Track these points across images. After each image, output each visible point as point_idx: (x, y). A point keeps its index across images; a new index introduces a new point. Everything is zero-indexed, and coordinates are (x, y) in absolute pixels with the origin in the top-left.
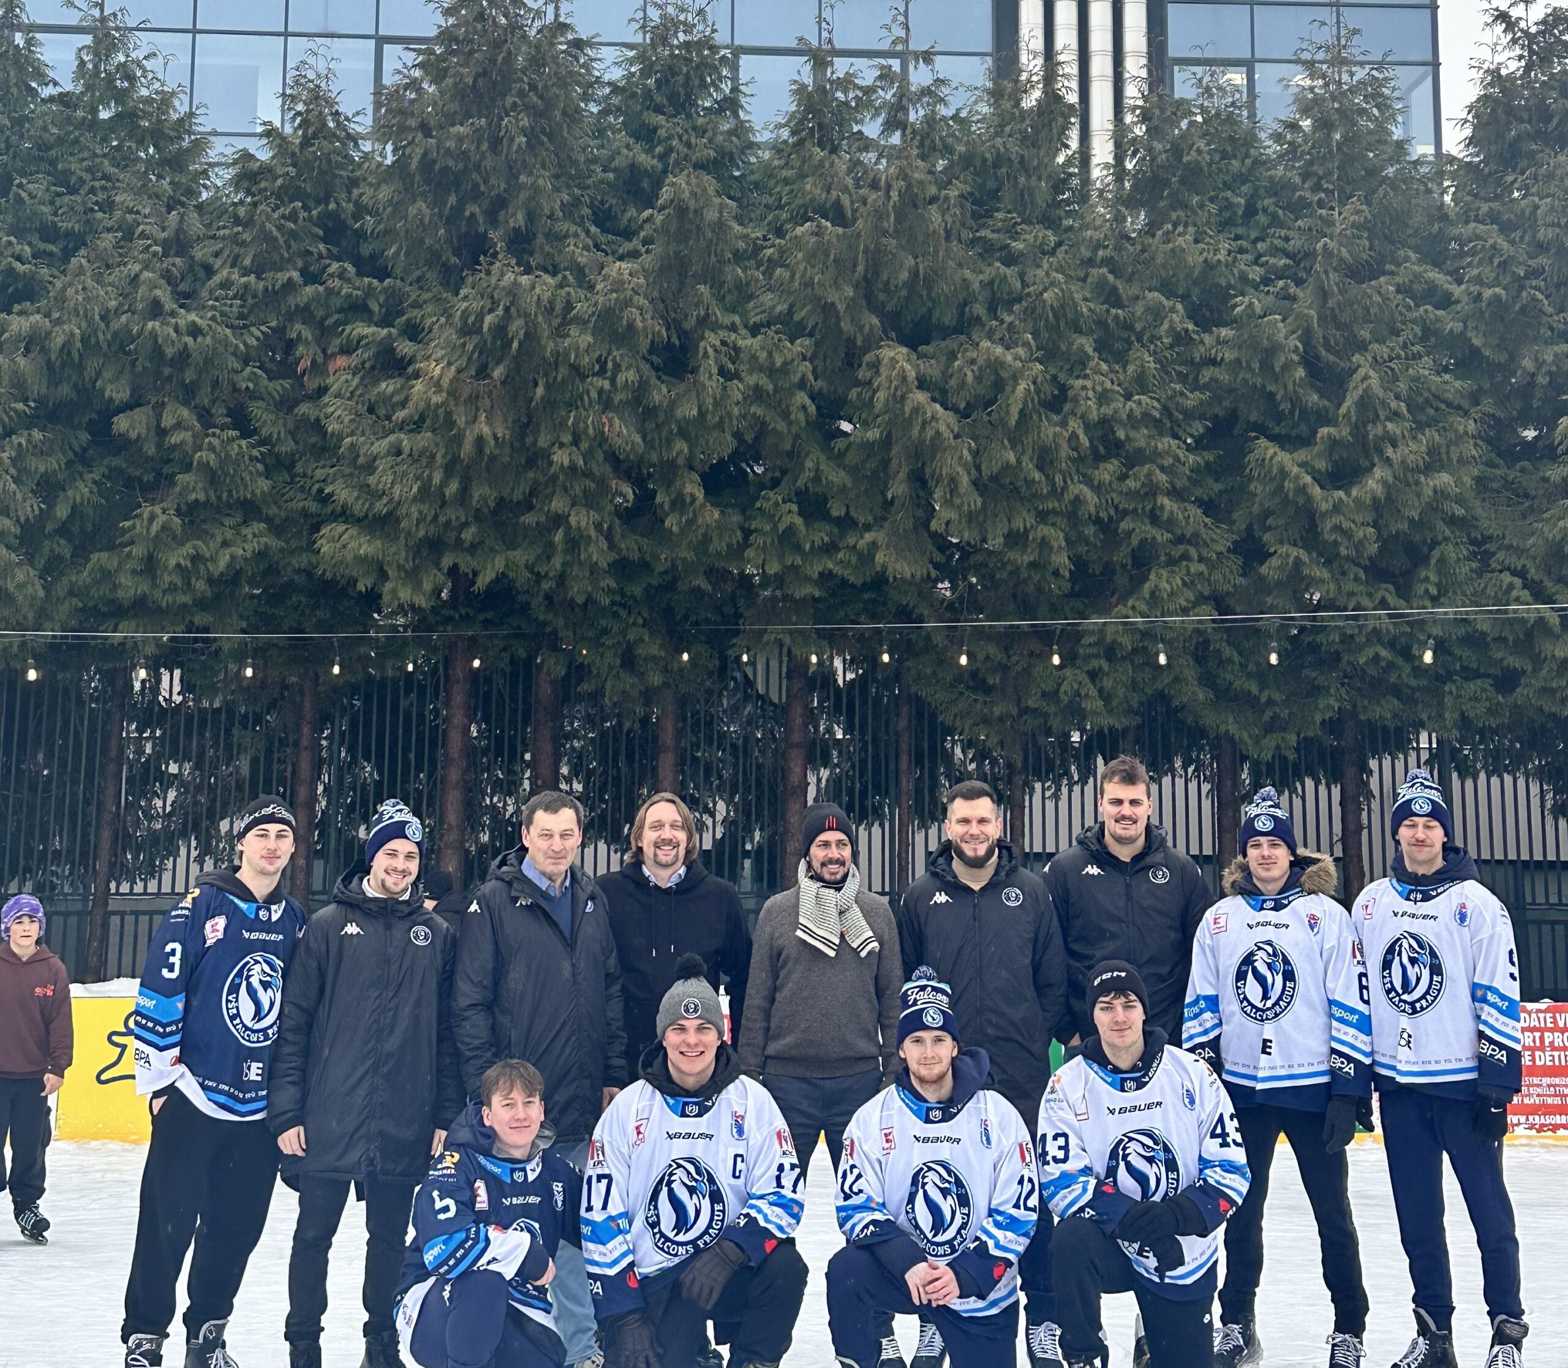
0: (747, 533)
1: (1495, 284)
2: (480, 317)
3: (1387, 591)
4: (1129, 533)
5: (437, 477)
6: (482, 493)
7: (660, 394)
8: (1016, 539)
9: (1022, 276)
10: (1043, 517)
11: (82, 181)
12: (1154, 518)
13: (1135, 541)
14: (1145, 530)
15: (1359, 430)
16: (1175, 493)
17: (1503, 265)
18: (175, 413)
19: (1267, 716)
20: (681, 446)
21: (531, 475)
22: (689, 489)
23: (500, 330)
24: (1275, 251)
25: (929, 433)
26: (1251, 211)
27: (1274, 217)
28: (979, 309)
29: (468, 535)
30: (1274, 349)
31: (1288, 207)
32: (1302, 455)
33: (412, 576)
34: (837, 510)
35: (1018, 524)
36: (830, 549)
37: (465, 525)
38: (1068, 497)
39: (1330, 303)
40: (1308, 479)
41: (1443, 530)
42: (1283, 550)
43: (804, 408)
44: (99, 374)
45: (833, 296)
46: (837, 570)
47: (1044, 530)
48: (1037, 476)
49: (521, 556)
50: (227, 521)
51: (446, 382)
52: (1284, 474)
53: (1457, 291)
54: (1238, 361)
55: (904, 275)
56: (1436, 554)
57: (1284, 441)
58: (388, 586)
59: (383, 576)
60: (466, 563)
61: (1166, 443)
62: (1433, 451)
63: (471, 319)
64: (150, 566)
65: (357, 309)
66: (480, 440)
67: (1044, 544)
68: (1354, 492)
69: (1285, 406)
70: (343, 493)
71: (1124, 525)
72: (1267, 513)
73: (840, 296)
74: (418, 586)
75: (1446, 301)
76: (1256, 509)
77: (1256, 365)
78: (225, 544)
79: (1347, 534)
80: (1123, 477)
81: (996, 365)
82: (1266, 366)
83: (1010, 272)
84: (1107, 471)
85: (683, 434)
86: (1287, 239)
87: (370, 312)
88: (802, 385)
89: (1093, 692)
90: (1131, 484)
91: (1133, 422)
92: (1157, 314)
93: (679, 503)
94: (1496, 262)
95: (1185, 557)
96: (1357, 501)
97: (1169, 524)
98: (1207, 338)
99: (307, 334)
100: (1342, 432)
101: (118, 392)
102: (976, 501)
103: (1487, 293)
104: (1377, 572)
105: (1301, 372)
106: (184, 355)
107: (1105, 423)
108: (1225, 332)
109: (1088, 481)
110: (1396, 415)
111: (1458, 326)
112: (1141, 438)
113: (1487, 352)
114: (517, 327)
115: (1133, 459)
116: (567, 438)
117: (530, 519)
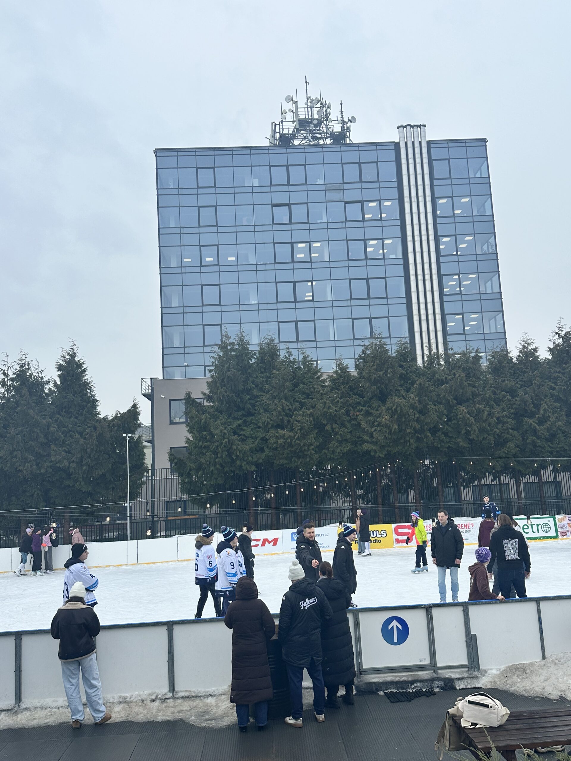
1: (564, 386)
2: (392, 407)
3: (549, 443)
4: (503, 436)
7: (422, 418)
8: (484, 439)
9: (478, 390)
10: (488, 435)
11: (307, 383)
12: (508, 433)
15: (544, 415)
16: (512, 429)
17: (566, 382)
18: (335, 426)
23: (396, 410)
24: (520, 381)
25: (471, 422)
26: (514, 373)
27: (519, 374)
28: (471, 397)
29: (391, 444)
30: (527, 401)
31: (522, 372)
32: (533, 420)
34: (450, 435)
35: (485, 436)
37: (390, 443)
38: (494, 431)
39: (536, 392)
40: (536, 425)
41: (559, 431)
42: (531, 437)
44: (321, 419)
46: (451, 445)
47: (490, 437)
48: (489, 428)
49: (399, 447)
50: (344, 443)
51: (388, 419)
52: (531, 424)
53: (557, 387)
54: (520, 404)
55: (461, 393)
56: (558, 436)
57: (530, 417)
58: (377, 454)
60: (389, 449)
61: (509, 420)
62: (557, 418)
63: (390, 408)
64: (333, 452)
65: (359, 404)
66: (395, 429)
68: (544, 427)
69: (529, 411)
70: (366, 437)
71: (503, 435)
72: (527, 431)
73: (450, 398)
74: (382, 454)
75: (554, 389)
76: (524, 430)
77: (523, 404)
78: (345, 447)
79: (543, 434)
80: (502, 427)
81: (479, 409)
83: (475, 389)
84: (500, 426)
86: (522, 378)
87: (361, 404)
89: (498, 465)
90: (504, 428)
91: (503, 417)
92: (504, 396)
93: (426, 436)
94: (564, 382)
95: (513, 440)
96: (545, 428)
98: (514, 400)
99: (352, 409)
100: (540, 416)
101: (325, 422)
102: (479, 433)
103: (563, 388)
104: (547, 440)
105: (532, 405)
106: (335, 415)
107: (499, 417)
108: (517, 399)
109: (497, 428)
111: (557, 394)
112: (505, 419)
113: (563, 398)
114: (399, 408)
115: (504, 423)
116: (409, 427)
117: (402, 441)
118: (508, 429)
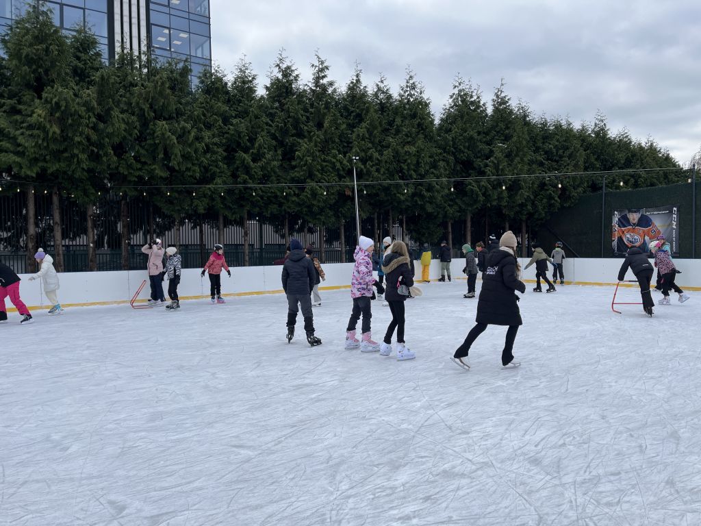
0: (119, 164)
2: (52, 100)
4: (211, 169)
5: (40, 142)
6: (53, 147)
7: (101, 126)
8: (188, 169)
10: (193, 164)
12: (216, 166)
13: (212, 171)
14: (215, 169)
15: (258, 151)
16: (222, 162)
19: (233, 211)
20: (107, 139)
21: (66, 143)
22: (109, 151)
23: (58, 103)
28: (175, 115)
29: (47, 158)
30: (242, 131)
33: (30, 168)
34: (143, 160)
35: (189, 166)
36: (140, 169)
37: (47, 155)
38: (200, 161)
39: (253, 123)
40: (250, 161)
43: (136, 134)
45: (144, 107)
48: (194, 155)
49: (63, 165)
51: (43, 115)
52: (245, 159)
54: (233, 134)
57: (244, 151)
58: (23, 170)
59: (21, 168)
60: (45, 165)
61: (220, 149)
66: (54, 133)
67: (194, 171)
68: (259, 164)
69: (243, 144)
72: (238, 168)
73: (146, 107)
74: (32, 171)
75: (270, 126)
76: (235, 166)
77: (237, 135)
79: (256, 173)
80: (211, 157)
81: (183, 128)
82: (239, 137)
84: (208, 156)
85: (107, 137)
88: (135, 128)
90: (213, 159)
91: (213, 144)
93: (106, 154)
97: (220, 168)
100: (255, 151)
102: (181, 160)
105: (247, 138)
107: (208, 143)
108: (231, 127)
109: (204, 157)
110: (265, 148)
112: (215, 148)
114: (63, 103)
115: (215, 153)
116: (79, 134)
117: (66, 155)
118: (216, 161)
